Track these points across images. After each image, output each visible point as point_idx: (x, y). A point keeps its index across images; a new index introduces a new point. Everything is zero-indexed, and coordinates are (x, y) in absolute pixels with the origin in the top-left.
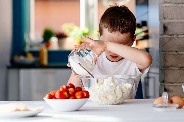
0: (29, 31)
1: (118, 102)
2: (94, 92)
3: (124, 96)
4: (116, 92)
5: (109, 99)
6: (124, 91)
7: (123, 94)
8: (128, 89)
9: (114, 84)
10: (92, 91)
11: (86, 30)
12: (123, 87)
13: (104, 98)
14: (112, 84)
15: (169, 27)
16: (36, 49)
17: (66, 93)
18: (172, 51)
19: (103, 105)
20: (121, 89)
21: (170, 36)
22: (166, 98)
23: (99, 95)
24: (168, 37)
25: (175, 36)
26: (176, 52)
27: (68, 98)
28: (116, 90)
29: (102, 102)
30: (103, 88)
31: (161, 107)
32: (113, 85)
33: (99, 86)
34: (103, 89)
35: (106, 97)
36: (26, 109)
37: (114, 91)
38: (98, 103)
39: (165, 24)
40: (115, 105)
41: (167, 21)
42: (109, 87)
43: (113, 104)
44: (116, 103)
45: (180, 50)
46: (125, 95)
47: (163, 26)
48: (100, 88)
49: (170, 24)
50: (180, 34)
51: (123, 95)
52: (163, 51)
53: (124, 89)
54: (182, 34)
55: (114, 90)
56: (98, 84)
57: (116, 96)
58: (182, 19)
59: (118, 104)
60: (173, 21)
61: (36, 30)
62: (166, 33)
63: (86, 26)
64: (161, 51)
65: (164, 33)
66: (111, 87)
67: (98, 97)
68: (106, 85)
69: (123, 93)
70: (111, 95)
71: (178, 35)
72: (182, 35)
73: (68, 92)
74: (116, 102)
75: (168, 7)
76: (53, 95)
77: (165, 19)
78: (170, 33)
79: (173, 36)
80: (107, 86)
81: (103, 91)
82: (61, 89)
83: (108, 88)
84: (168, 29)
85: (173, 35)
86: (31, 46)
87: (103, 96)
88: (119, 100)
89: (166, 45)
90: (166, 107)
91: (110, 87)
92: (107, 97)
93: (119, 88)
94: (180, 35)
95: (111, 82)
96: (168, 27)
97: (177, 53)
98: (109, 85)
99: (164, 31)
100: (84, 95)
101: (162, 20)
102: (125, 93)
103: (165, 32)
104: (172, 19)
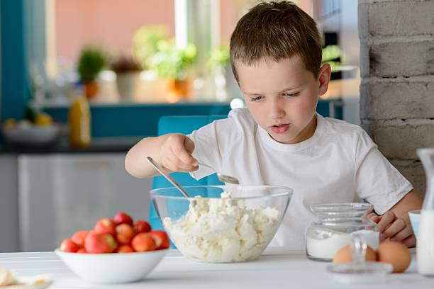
0: (44, 55)
1: (245, 256)
2: (186, 231)
3: (261, 241)
4: (241, 230)
5: (224, 247)
6: (260, 228)
7: (259, 235)
8: (270, 222)
9: (235, 210)
10: (182, 227)
11: (191, 51)
12: (259, 218)
13: (211, 247)
14: (230, 210)
15: (385, 57)
16: (60, 101)
17: (110, 240)
18: (391, 117)
19: (209, 262)
20: (254, 222)
21: (386, 80)
22: (361, 248)
23: (198, 238)
24: (380, 83)
25: (399, 79)
26: (403, 120)
27: (115, 251)
28: (241, 225)
29: (206, 256)
30: (207, 220)
31: (349, 272)
32: (234, 214)
33: (199, 215)
34: (206, 223)
35: (217, 244)
36: (10, 281)
37: (236, 229)
38: (196, 258)
39: (373, 48)
40: (238, 262)
41: (377, 41)
42: (222, 218)
43: (233, 262)
44: (240, 259)
45: (413, 116)
46: (264, 237)
47: (368, 54)
48: (201, 220)
49: (385, 48)
50: (412, 73)
51: (258, 237)
52: (369, 119)
53: (261, 223)
54: (418, 72)
55: (235, 226)
56: (195, 210)
57: (241, 241)
58: (419, 34)
59: (248, 260)
60: (395, 39)
61: (60, 53)
62: (377, 72)
63: (189, 41)
64: (365, 119)
65: (370, 73)
66: (227, 218)
67: (196, 243)
68: (215, 214)
69: (259, 232)
70: (227, 239)
71: (407, 77)
72: (419, 75)
73: (115, 235)
74: (240, 255)
75: (380, 6)
76: (79, 242)
77: (372, 35)
78: (386, 72)
79: (394, 80)
80: (217, 217)
81: (207, 229)
82: (98, 229)
83: (219, 221)
84: (382, 61)
85: (396, 77)
86: (48, 96)
87: (208, 242)
88: (249, 250)
89: (376, 102)
90: (360, 272)
91: (225, 219)
92: (219, 244)
93: (248, 221)
94: (413, 75)
95: (229, 205)
96: (380, 57)
97: (405, 124)
98: (223, 213)
99: (371, 67)
100: (154, 242)
101: (365, 37)
102: (263, 234)
103: (374, 70)
104: (391, 35)
